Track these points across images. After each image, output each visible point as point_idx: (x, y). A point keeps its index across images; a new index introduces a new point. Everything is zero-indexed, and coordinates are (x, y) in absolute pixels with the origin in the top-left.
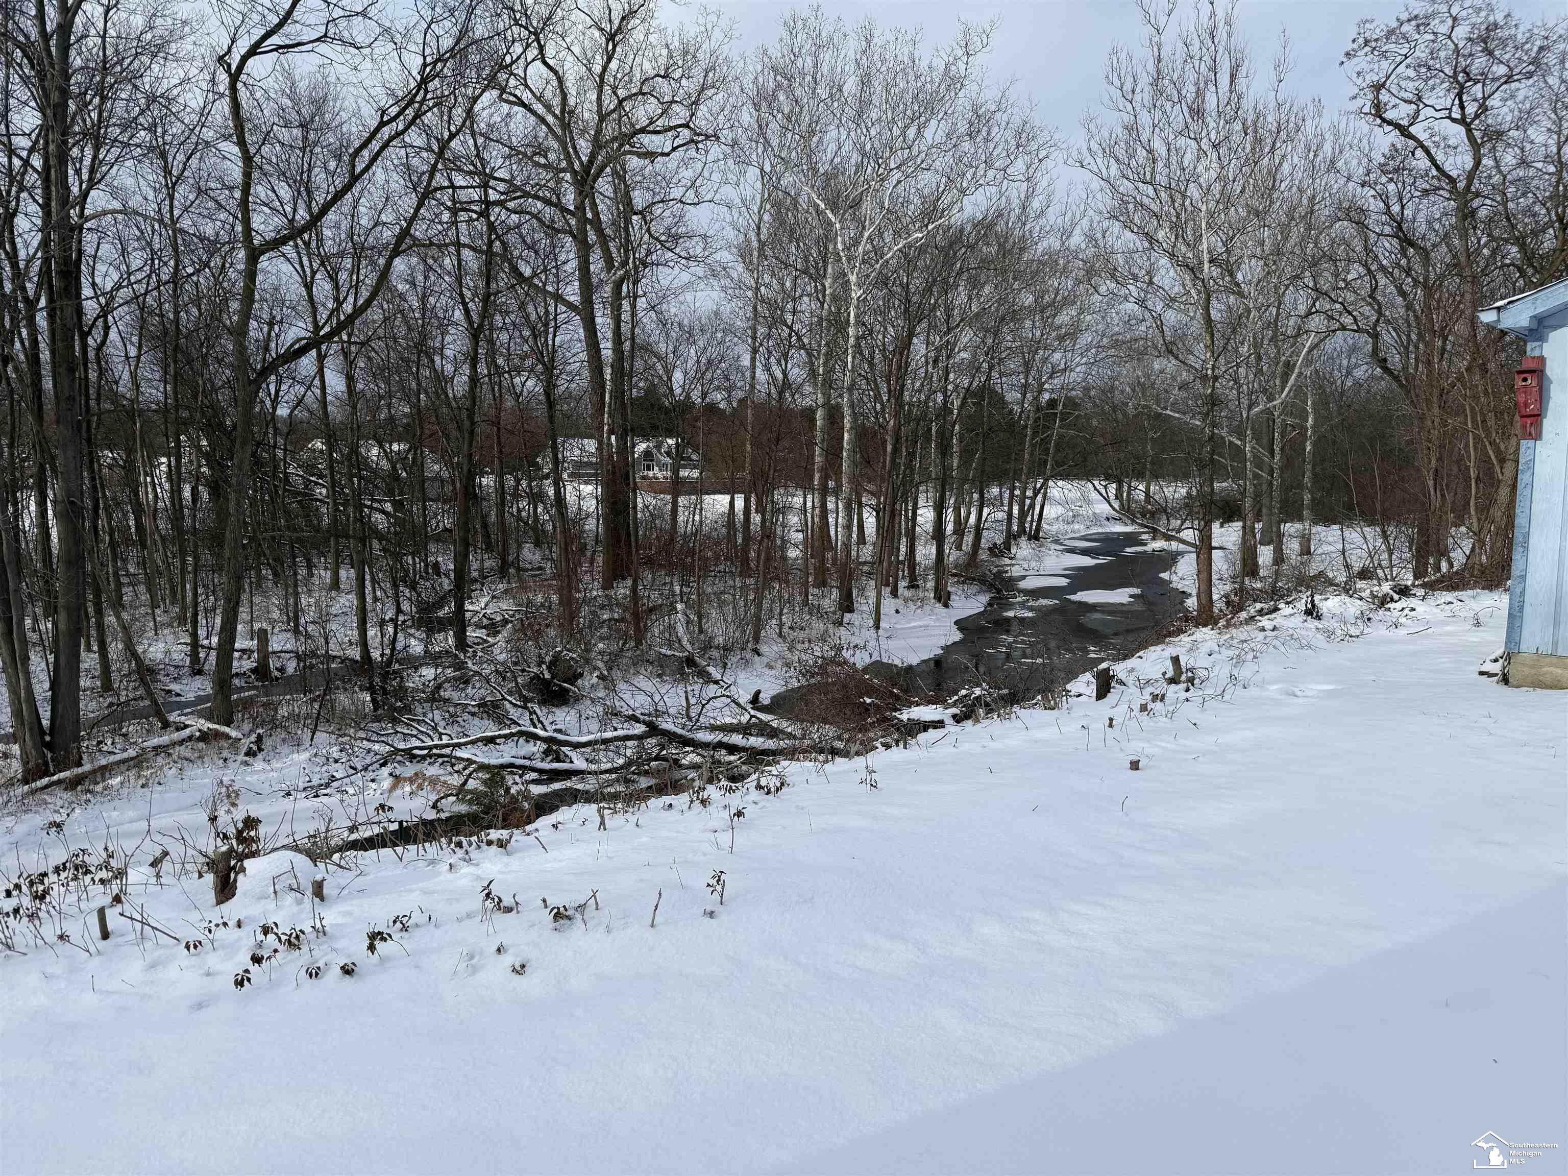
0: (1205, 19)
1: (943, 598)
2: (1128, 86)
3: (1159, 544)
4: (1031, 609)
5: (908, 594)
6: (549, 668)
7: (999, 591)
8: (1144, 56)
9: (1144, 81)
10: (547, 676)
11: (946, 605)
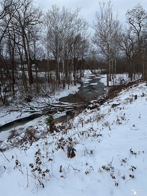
0: (108, 8)
1: (75, 85)
2: (98, 17)
3: (98, 77)
4: (86, 86)
5: (71, 84)
6: (28, 97)
7: (82, 84)
8: (100, 13)
9: (100, 16)
10: (28, 98)
11: (76, 86)
